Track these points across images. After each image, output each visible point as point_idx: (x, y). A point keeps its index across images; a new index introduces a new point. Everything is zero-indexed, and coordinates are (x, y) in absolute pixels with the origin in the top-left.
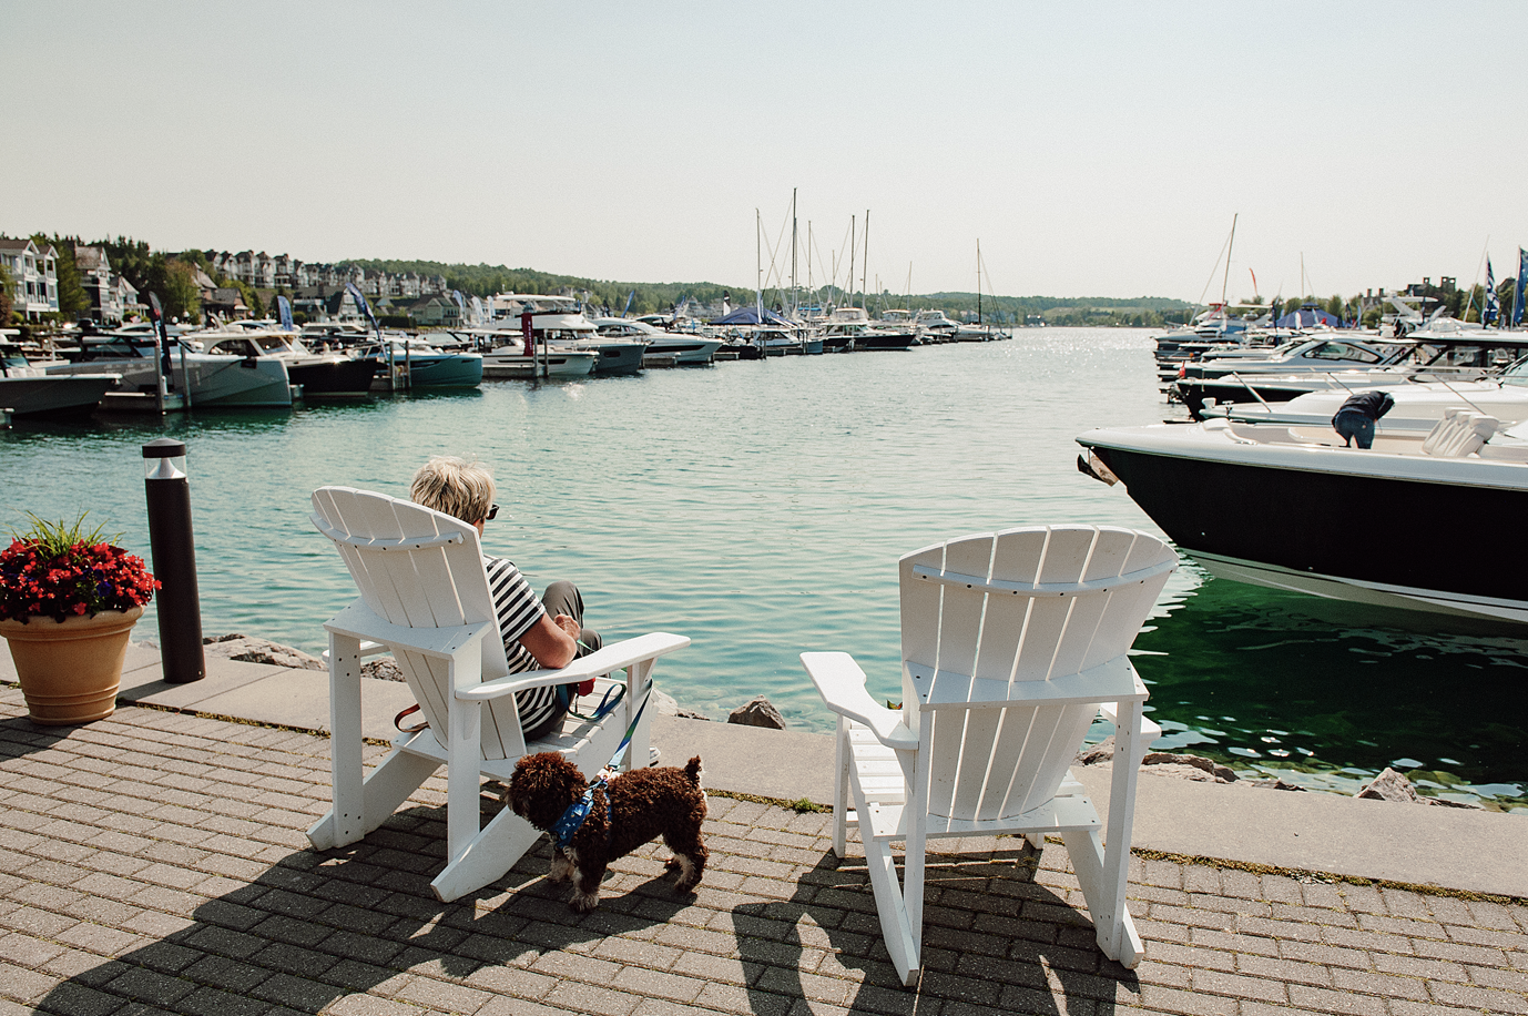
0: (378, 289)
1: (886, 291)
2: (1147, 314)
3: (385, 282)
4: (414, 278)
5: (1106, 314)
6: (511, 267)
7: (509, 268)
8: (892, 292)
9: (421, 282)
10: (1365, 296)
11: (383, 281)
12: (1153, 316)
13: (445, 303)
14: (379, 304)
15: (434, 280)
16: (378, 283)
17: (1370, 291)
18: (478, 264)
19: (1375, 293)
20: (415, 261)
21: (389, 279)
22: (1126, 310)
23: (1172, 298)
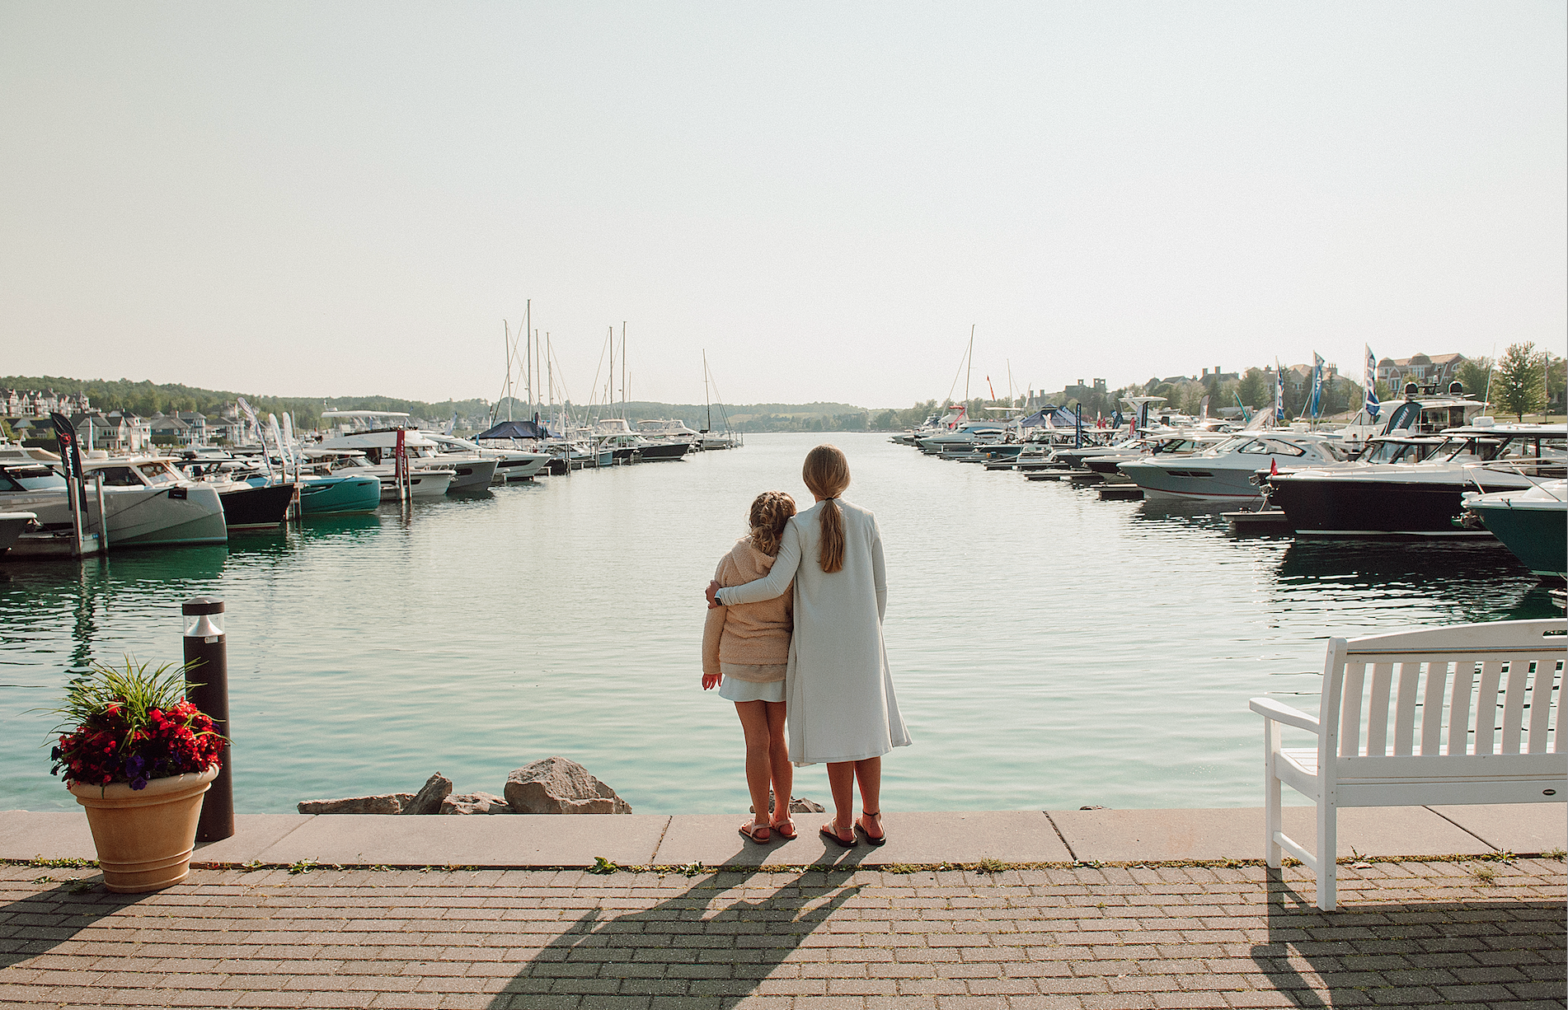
0: (8, 409)
1: (568, 402)
2: (825, 417)
3: (17, 401)
4: (52, 396)
5: (786, 419)
6: (158, 382)
7: (155, 384)
8: (574, 403)
9: (59, 401)
10: (1028, 397)
11: (14, 400)
12: (832, 420)
13: (101, 424)
14: (16, 426)
15: (75, 398)
16: (8, 403)
17: (1032, 392)
18: (118, 380)
19: (1037, 394)
20: (42, 377)
21: (21, 397)
22: (804, 415)
23: (841, 403)
